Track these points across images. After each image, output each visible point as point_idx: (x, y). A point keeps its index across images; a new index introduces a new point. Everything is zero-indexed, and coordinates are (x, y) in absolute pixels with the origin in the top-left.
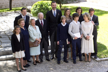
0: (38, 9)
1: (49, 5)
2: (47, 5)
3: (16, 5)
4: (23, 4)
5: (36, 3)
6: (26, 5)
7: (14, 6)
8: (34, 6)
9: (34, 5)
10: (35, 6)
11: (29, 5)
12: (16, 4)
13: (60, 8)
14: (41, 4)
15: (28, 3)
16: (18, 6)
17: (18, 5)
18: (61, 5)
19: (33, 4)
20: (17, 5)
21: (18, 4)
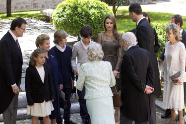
0: (67, 15)
1: (90, 6)
2: (88, 7)
3: (19, 6)
4: (34, 4)
5: (64, 3)
6: (41, 6)
7: (16, 8)
8: (59, 9)
9: (58, 6)
10: (61, 9)
11: (48, 7)
12: (19, 4)
13: (113, 15)
14: (75, 5)
15: (46, 2)
16: (25, 9)
17: (24, 6)
18: (116, 7)
19: (56, 5)
20: (22, 7)
21: (24, 3)
